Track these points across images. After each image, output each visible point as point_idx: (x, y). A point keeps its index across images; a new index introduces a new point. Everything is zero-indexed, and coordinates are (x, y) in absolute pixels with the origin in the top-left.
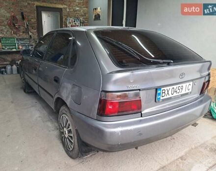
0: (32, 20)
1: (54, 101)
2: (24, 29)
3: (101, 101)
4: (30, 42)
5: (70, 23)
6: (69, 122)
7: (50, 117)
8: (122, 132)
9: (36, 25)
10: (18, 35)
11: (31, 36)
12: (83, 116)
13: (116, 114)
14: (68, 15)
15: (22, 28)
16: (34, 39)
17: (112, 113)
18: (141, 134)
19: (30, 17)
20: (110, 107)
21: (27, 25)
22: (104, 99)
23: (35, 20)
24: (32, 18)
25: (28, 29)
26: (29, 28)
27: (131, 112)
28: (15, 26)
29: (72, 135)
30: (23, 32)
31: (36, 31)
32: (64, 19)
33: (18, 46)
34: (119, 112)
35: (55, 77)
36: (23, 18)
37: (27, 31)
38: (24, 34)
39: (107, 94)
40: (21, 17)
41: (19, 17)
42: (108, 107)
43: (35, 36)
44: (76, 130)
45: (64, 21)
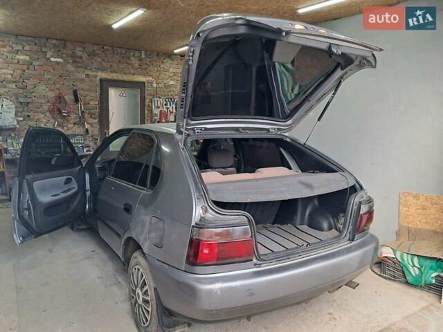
0: (92, 103)
1: (122, 243)
2: (76, 118)
3: (191, 241)
4: (85, 140)
5: (158, 107)
6: (144, 277)
7: (118, 277)
8: (222, 289)
9: (98, 110)
10: (65, 128)
11: (87, 131)
12: (166, 266)
13: (215, 262)
14: (156, 94)
15: (73, 116)
16: (92, 136)
17: (207, 260)
18: (252, 294)
19: (88, 98)
20: (206, 251)
21: (83, 112)
22: (196, 239)
23: (97, 103)
24: (92, 100)
25: (84, 118)
26: (86, 116)
27: (237, 259)
28: (60, 112)
29: (149, 299)
30: (75, 124)
31: (96, 121)
32: (147, 101)
33: (64, 148)
34: (218, 259)
35: (126, 204)
36: (77, 100)
37: (81, 122)
38: (76, 126)
39: (201, 230)
40: (73, 97)
41: (69, 98)
42: (202, 251)
43: (95, 131)
44: (155, 289)
45: (147, 104)
